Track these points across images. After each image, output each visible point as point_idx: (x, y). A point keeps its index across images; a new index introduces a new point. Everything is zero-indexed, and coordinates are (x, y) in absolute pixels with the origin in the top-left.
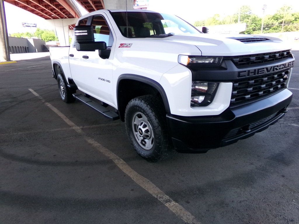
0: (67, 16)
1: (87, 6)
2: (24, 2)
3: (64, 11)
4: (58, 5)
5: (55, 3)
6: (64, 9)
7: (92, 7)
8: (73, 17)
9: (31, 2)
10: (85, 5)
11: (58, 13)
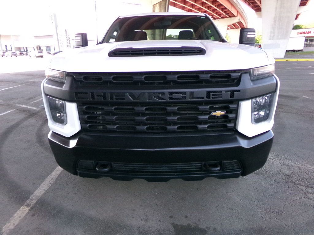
0: (228, 16)
1: (251, 2)
2: (181, 2)
3: (225, 10)
4: (220, 6)
5: (217, 4)
6: (226, 8)
7: (257, 3)
8: (234, 16)
9: (188, 2)
10: (249, 2)
11: (219, 14)
